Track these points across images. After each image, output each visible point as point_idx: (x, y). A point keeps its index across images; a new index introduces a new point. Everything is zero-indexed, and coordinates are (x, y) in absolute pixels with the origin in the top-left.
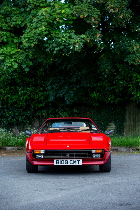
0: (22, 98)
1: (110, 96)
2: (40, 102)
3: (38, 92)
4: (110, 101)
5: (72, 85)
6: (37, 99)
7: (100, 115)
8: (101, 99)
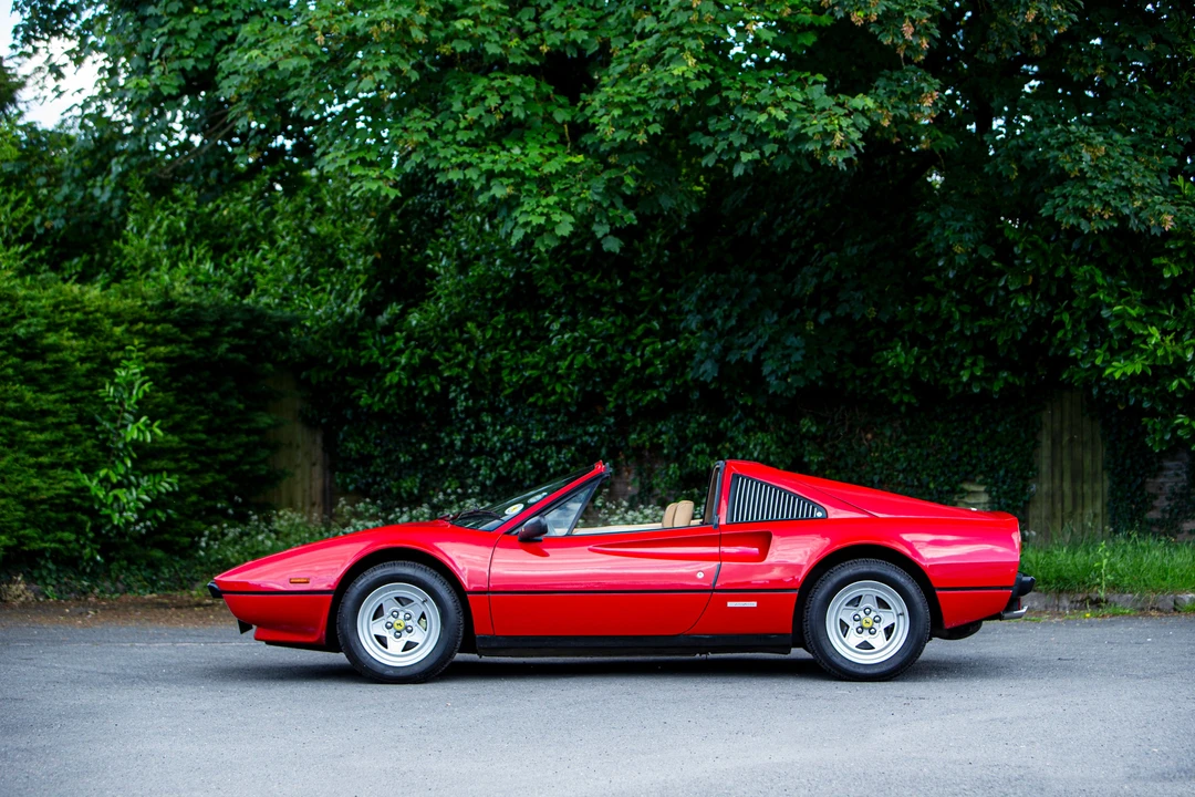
0: (564, 364)
1: (968, 362)
2: (646, 384)
3: (639, 339)
4: (968, 384)
5: (798, 311)
6: (634, 368)
7: (919, 446)
8: (926, 377)
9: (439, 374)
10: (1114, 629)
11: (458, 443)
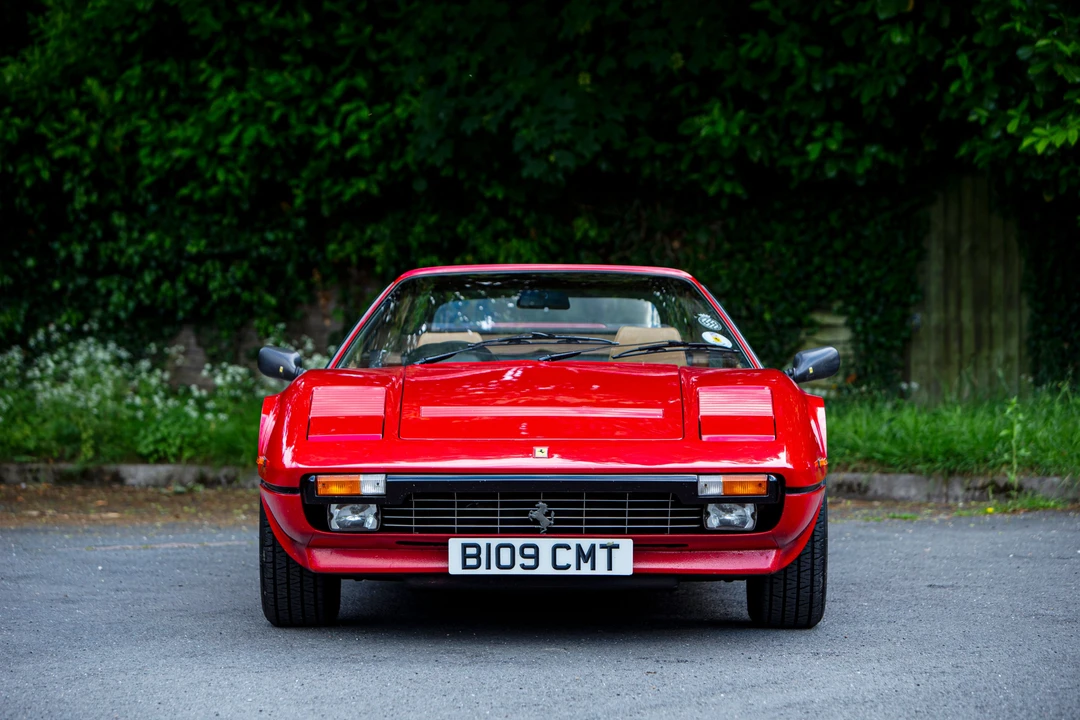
0: (227, 140)
1: (819, 131)
2: (353, 169)
3: (339, 102)
4: (819, 164)
5: (567, 58)
6: (330, 146)
7: (749, 259)
8: (756, 155)
9: (47, 155)
10: (1028, 532)
11: (79, 258)
